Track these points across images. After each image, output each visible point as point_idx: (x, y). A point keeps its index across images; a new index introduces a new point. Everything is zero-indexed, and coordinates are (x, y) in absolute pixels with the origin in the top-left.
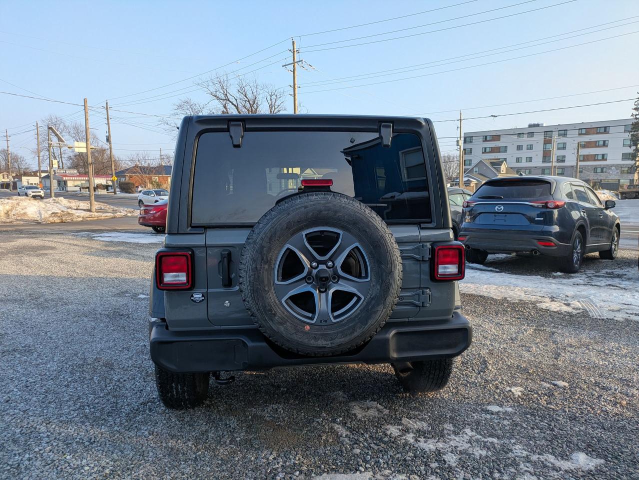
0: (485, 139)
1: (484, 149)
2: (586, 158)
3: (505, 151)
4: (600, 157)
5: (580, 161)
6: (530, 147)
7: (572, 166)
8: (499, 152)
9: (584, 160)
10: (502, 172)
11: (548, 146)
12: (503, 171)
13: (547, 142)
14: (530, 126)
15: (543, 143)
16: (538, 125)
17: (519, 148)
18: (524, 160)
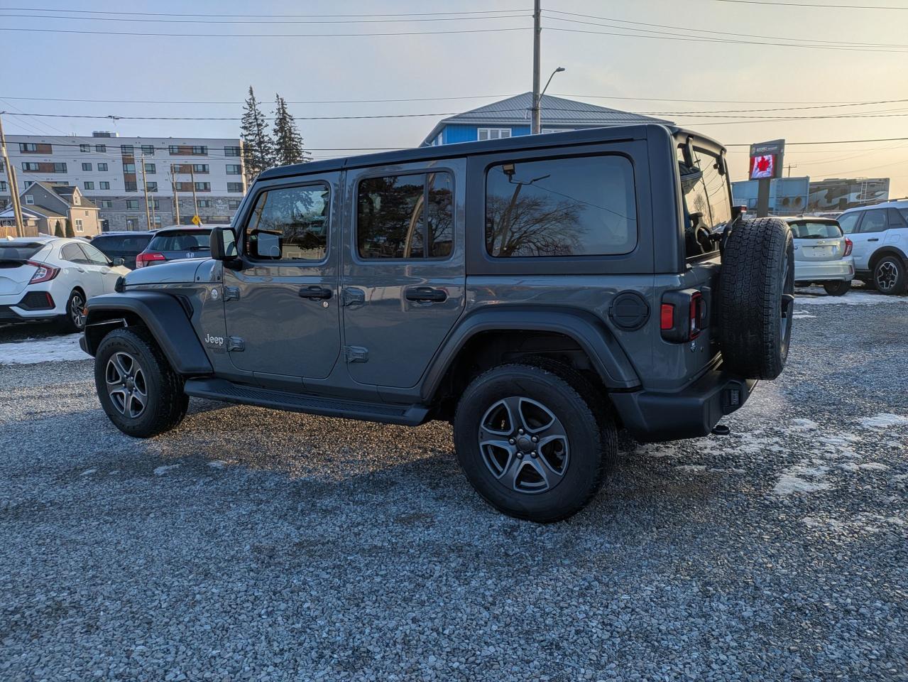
0: (25, 149)
1: (25, 165)
2: (185, 187)
3: (65, 171)
4: (202, 187)
5: (178, 190)
6: (104, 167)
7: (169, 198)
8: (54, 171)
9: (181, 190)
10: (75, 204)
11: (130, 167)
12: (76, 202)
13: (127, 161)
14: (96, 135)
15: (122, 162)
16: (107, 135)
17: (86, 167)
18: (97, 186)
